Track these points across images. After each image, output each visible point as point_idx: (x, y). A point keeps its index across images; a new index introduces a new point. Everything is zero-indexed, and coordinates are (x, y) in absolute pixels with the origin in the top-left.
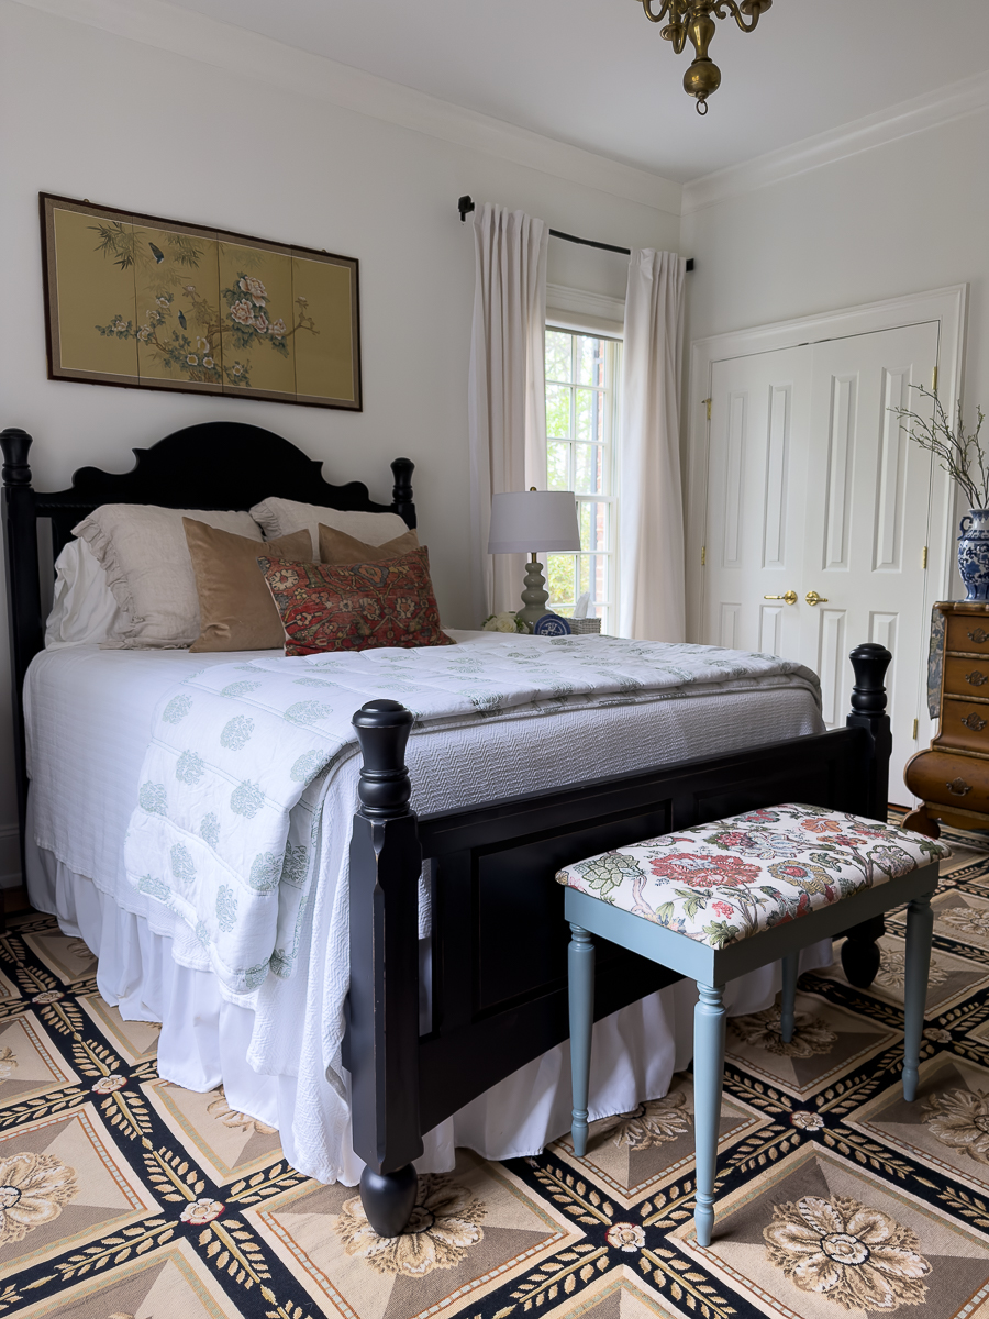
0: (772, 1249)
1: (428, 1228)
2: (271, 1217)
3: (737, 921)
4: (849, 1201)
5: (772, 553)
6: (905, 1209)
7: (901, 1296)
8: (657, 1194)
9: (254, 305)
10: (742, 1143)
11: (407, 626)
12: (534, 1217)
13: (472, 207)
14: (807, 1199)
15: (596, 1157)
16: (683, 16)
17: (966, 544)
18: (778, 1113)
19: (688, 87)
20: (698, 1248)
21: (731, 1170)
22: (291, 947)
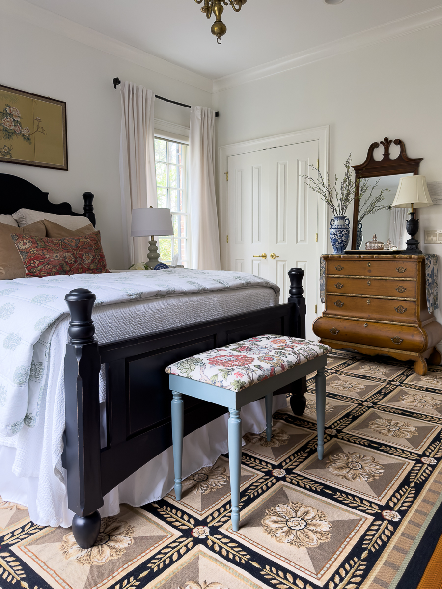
0: (265, 528)
1: (106, 542)
2: (26, 548)
3: (245, 379)
4: (297, 503)
5: (256, 237)
6: (321, 503)
7: (320, 539)
8: (214, 512)
9: (14, 120)
10: (251, 485)
11: (89, 267)
12: (158, 529)
13: (119, 83)
14: (280, 505)
15: (186, 500)
16: (210, 3)
17: (333, 231)
18: (266, 471)
19: (213, 32)
20: (233, 532)
21: (247, 497)
22: (35, 411)
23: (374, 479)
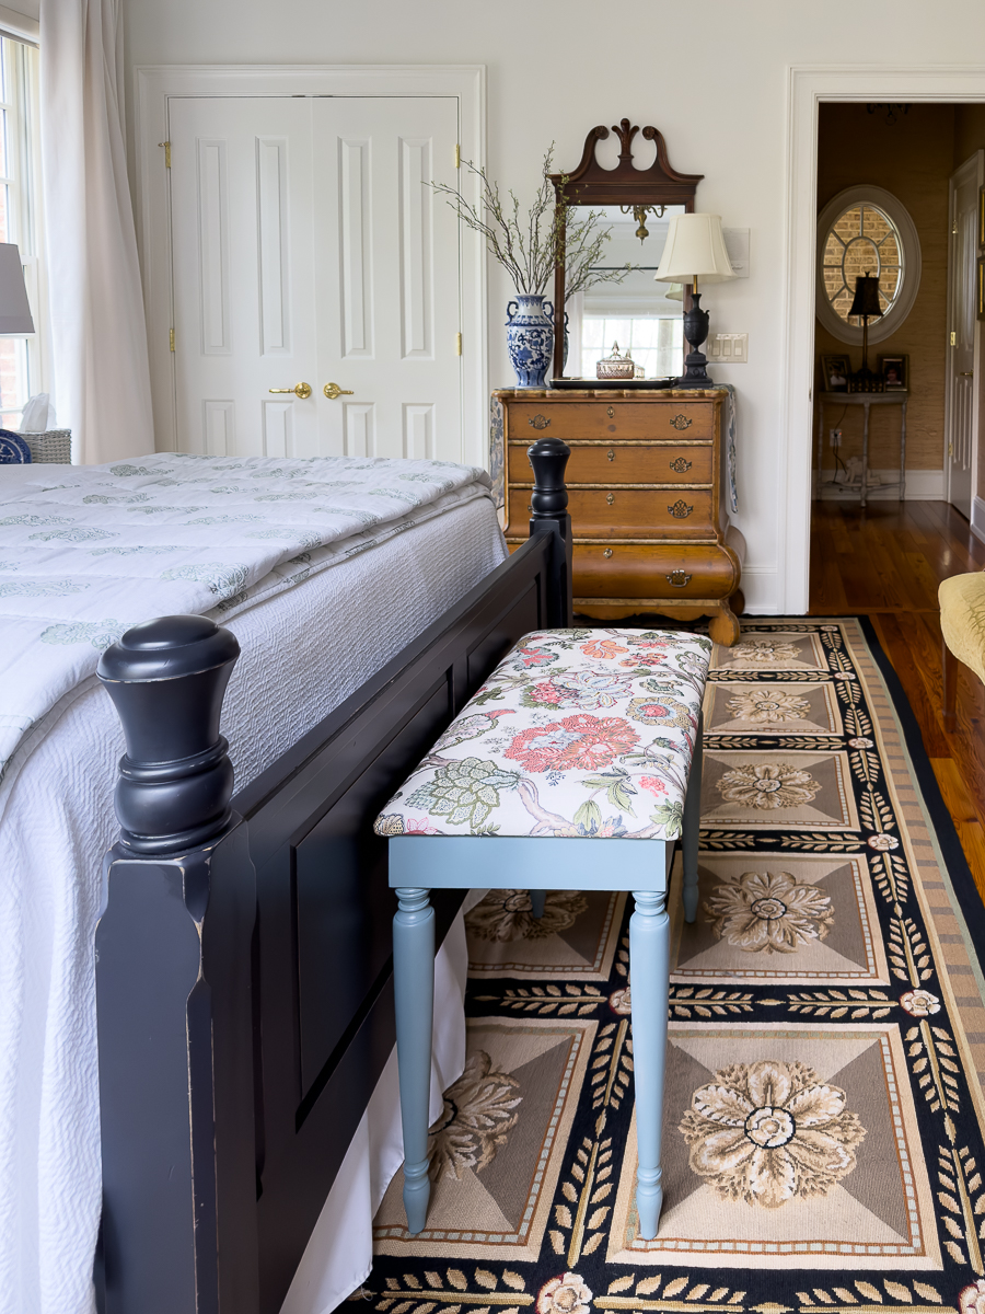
0: (715, 1183)
3: (674, 794)
4: (732, 1070)
7: (846, 1141)
8: (553, 1211)
14: (699, 1093)
15: (443, 1216)
17: (515, 330)
18: (596, 1010)
20: (651, 1245)
21: (604, 1115)
23: (828, 926)
